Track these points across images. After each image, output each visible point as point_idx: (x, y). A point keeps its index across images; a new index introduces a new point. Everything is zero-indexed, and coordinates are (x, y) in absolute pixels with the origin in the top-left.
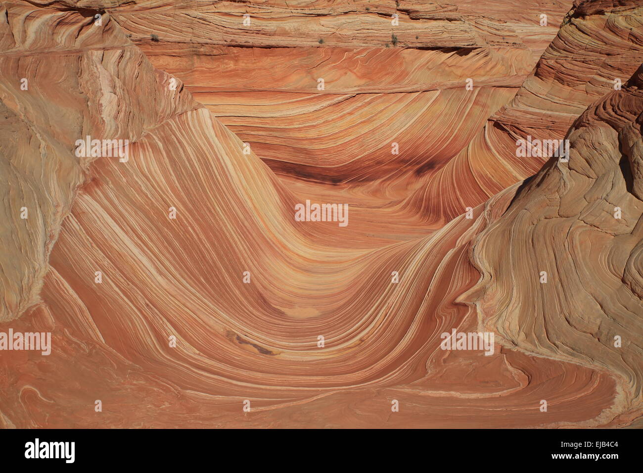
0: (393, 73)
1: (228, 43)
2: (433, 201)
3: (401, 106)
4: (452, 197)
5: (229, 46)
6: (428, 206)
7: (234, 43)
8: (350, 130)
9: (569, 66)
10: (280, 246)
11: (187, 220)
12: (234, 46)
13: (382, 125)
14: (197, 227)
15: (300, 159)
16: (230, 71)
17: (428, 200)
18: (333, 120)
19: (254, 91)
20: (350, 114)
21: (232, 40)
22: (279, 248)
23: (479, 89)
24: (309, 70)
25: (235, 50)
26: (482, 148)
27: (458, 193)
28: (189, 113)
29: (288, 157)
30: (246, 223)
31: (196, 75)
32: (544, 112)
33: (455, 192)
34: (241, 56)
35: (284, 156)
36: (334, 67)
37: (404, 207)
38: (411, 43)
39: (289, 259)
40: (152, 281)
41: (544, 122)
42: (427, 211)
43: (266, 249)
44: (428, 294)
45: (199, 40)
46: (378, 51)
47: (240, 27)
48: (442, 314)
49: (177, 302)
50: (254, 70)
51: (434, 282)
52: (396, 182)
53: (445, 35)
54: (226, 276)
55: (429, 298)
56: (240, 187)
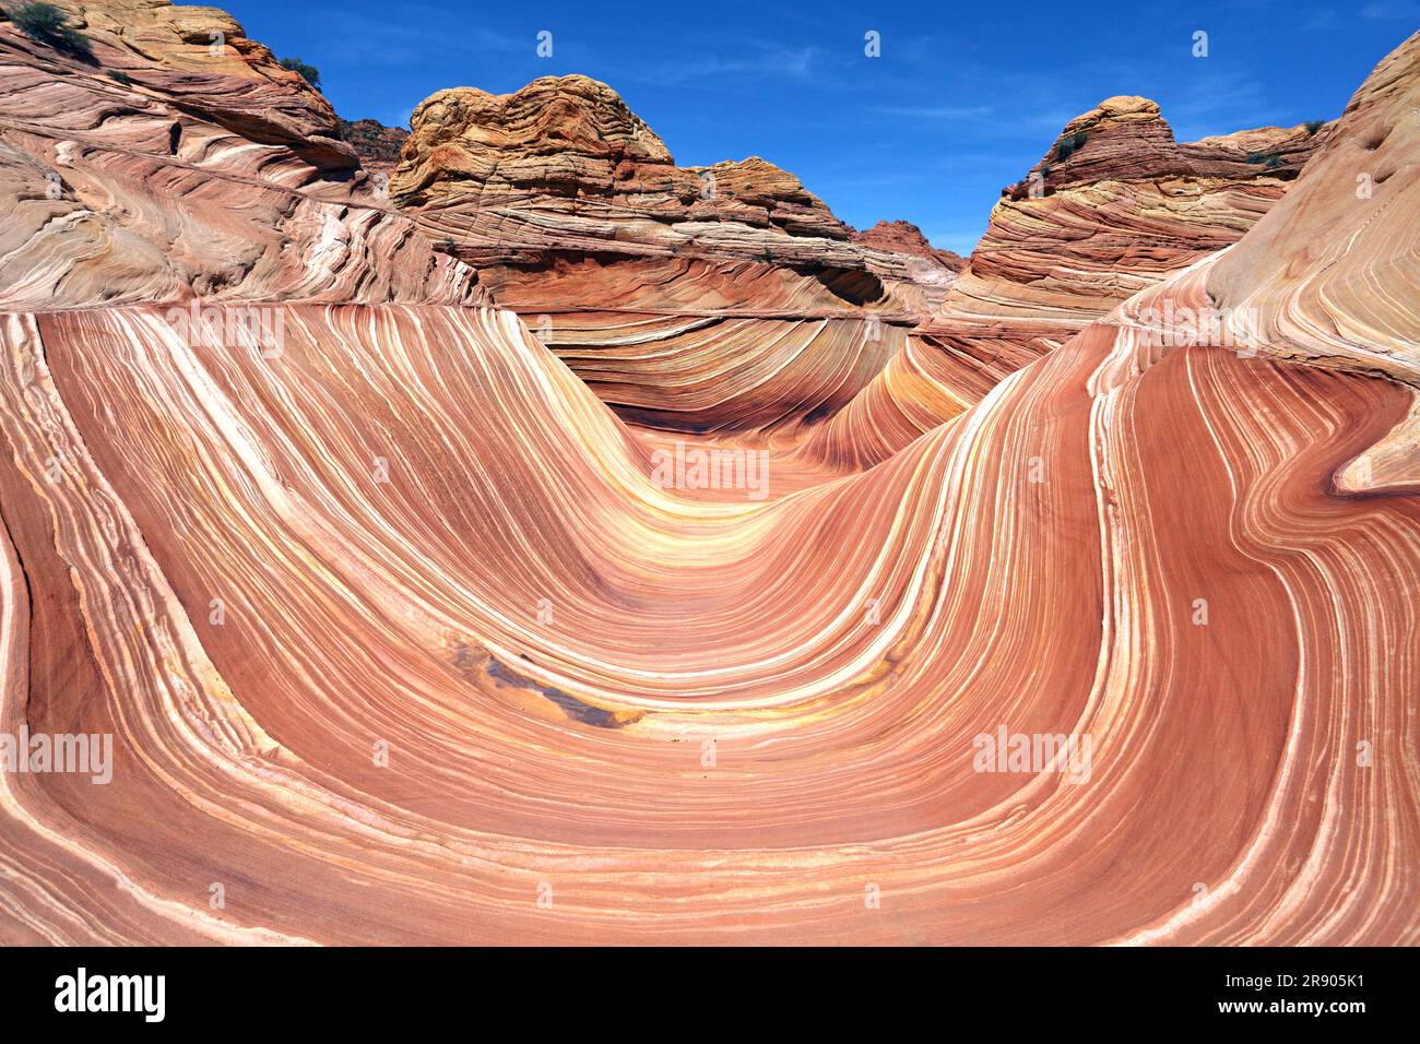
0: (768, 295)
1: (550, 247)
2: (843, 445)
3: (781, 334)
4: (870, 438)
5: (551, 251)
6: (835, 453)
7: (557, 248)
8: (716, 363)
9: (1017, 256)
10: (623, 493)
11: (442, 424)
13: (758, 358)
15: (650, 401)
16: (554, 286)
17: (834, 444)
18: (692, 350)
19: (586, 311)
20: (716, 341)
21: (555, 244)
22: (623, 498)
24: (660, 285)
26: (905, 371)
27: (878, 432)
28: (484, 311)
29: (633, 399)
30: (567, 457)
31: (507, 290)
32: (990, 318)
33: (874, 432)
34: (568, 265)
35: (627, 398)
36: (692, 283)
37: (800, 457)
38: (790, 259)
39: (642, 516)
40: (240, 496)
41: (992, 330)
42: (835, 458)
43: (602, 498)
44: (1107, 501)
45: (510, 244)
46: (748, 266)
47: (566, 226)
48: (1284, 543)
49: (302, 554)
50: (585, 283)
51: (1108, 468)
52: (781, 431)
53: (830, 253)
54: (515, 527)
55: (1120, 509)
56: (560, 410)
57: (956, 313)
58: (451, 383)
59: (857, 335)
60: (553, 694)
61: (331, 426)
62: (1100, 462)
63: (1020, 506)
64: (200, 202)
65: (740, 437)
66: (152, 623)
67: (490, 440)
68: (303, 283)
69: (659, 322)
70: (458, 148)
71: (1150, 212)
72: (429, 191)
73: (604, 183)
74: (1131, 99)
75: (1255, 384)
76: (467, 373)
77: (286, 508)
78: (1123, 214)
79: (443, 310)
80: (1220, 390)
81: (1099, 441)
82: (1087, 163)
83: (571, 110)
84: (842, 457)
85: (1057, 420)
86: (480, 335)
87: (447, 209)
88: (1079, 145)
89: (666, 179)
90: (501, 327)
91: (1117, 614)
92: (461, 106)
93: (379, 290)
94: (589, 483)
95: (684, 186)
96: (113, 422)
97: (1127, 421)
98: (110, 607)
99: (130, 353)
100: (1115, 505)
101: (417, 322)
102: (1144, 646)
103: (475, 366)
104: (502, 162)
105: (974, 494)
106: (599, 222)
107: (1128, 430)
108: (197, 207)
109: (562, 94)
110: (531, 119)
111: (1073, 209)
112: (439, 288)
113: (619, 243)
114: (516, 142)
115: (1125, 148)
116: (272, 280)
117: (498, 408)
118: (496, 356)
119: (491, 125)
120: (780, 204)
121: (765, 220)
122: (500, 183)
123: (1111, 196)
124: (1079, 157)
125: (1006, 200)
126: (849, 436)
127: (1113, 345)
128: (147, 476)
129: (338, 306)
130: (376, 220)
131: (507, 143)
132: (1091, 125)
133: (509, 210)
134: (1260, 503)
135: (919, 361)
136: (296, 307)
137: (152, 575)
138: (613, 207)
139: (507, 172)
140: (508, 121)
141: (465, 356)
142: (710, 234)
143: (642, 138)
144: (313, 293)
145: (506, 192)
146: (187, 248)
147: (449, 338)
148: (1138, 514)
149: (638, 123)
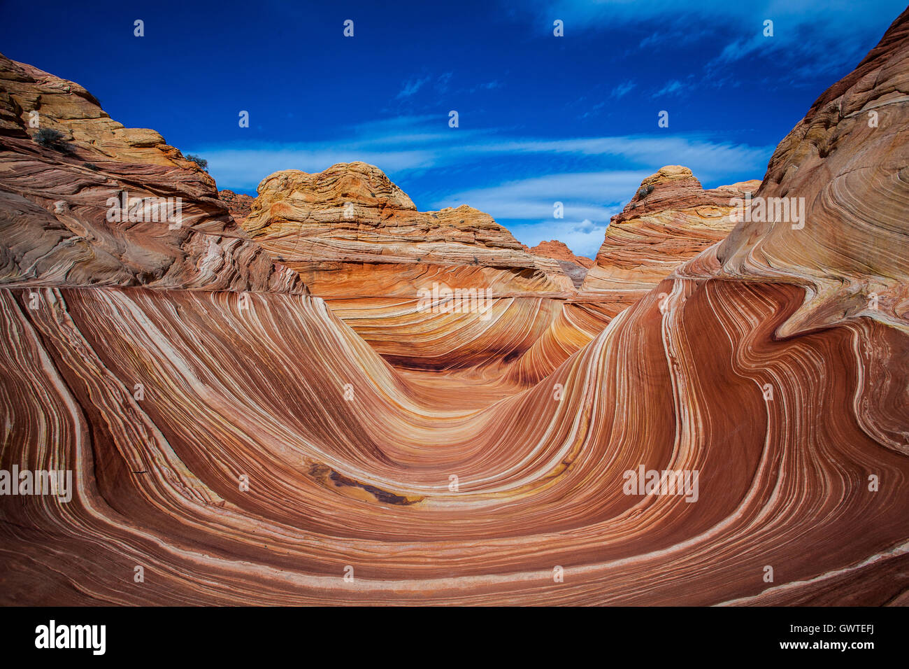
0: (477, 284)
1: (343, 260)
2: (529, 373)
4: (546, 367)
5: (343, 262)
6: (525, 377)
7: (347, 260)
8: (448, 327)
9: (623, 255)
10: (395, 406)
11: (283, 360)
12: (348, 262)
13: (473, 322)
14: (295, 368)
15: (407, 352)
16: (345, 283)
17: (524, 372)
18: (432, 318)
19: (365, 297)
21: (346, 258)
23: (541, 299)
24: (410, 281)
25: (348, 266)
26: (563, 325)
27: (550, 363)
28: (303, 297)
29: (396, 351)
32: (611, 291)
33: (548, 363)
34: (354, 270)
35: (393, 350)
36: (430, 279)
37: (503, 381)
38: (489, 263)
39: (405, 417)
40: (179, 386)
41: (614, 298)
42: (525, 381)
43: (380, 407)
44: (673, 363)
45: (318, 259)
46: (464, 268)
47: (353, 248)
48: (757, 367)
49: (217, 417)
50: (365, 281)
51: (673, 346)
52: (490, 368)
53: (513, 258)
54: (330, 419)
55: (680, 366)
56: (353, 356)
57: (591, 289)
58: (286, 337)
59: (533, 306)
60: (369, 488)
61: (220, 355)
62: (668, 345)
63: (630, 374)
64: (137, 234)
65: (464, 372)
66: (147, 441)
67: (312, 371)
68: (198, 279)
69: (411, 303)
70: (287, 204)
71: (694, 226)
72: (268, 229)
73: (376, 222)
74: (676, 167)
75: (738, 295)
76: (296, 333)
77: (205, 394)
78: (680, 228)
79: (279, 296)
80: (722, 300)
81: (667, 334)
82: (656, 202)
83: (355, 181)
84: (527, 379)
85: (645, 329)
86: (302, 311)
87: (279, 239)
88: (650, 191)
89: (412, 219)
90: (313, 306)
91: (682, 416)
92: (289, 180)
93: (242, 284)
94: (372, 398)
95: (424, 223)
96: (107, 345)
97: (680, 323)
98: (124, 431)
99: (110, 312)
100: (677, 365)
101: (265, 302)
102: (697, 429)
103: (300, 328)
104: (314, 211)
105: (605, 373)
106: (373, 245)
107: (681, 327)
108: (135, 236)
109: (350, 172)
110: (332, 186)
111: (651, 227)
112: (277, 283)
113: (385, 256)
114: (322, 200)
115: (676, 193)
116: (179, 277)
117: (315, 353)
118: (313, 325)
119: (307, 190)
120: (481, 231)
121: (472, 241)
122: (312, 223)
123: (672, 219)
124: (651, 198)
125: (614, 223)
126: (532, 367)
127: (672, 288)
128: (129, 372)
129: (219, 292)
130: (240, 243)
131: (316, 200)
132: (655, 181)
133: (318, 239)
134: (744, 350)
135: (572, 319)
136: (194, 292)
137: (143, 417)
138: (381, 235)
139: (317, 217)
140: (317, 188)
141: (294, 323)
142: (440, 249)
143: (397, 196)
144: (203, 285)
145: (316, 228)
146: (130, 259)
147: (283, 311)
148: (689, 366)
149: (395, 187)
